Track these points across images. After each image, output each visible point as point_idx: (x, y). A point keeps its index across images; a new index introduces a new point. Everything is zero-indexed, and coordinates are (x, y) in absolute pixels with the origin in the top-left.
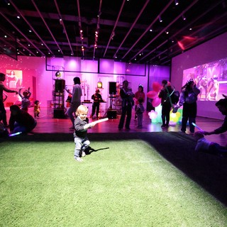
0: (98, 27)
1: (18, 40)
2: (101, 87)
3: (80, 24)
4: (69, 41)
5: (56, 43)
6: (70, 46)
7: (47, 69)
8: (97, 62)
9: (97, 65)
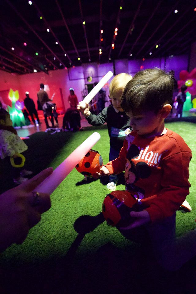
0: (118, 21)
3: (101, 24)
4: (87, 46)
5: (77, 51)
6: (89, 52)
7: (71, 79)
8: (112, 64)
9: (113, 67)
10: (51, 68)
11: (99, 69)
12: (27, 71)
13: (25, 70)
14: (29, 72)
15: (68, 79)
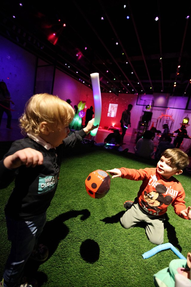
1: (122, 81)
2: (187, 123)
3: (180, 60)
4: (162, 78)
5: (150, 81)
6: (163, 83)
7: (138, 104)
8: (187, 98)
9: (187, 101)
10: (124, 92)
11: (170, 101)
12: (105, 90)
13: (104, 90)
14: (106, 92)
15: (136, 104)
